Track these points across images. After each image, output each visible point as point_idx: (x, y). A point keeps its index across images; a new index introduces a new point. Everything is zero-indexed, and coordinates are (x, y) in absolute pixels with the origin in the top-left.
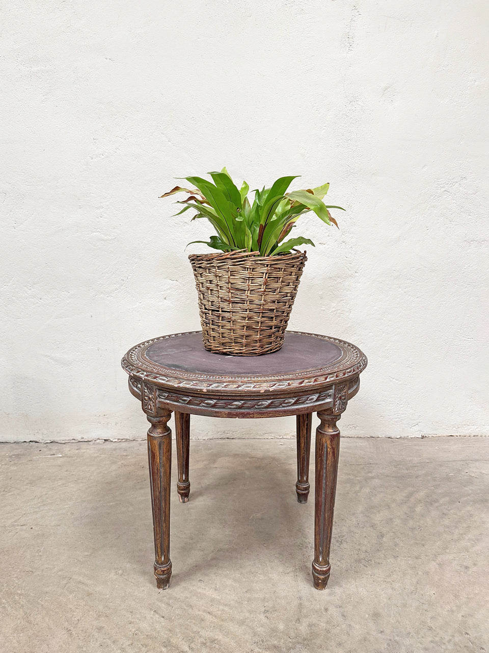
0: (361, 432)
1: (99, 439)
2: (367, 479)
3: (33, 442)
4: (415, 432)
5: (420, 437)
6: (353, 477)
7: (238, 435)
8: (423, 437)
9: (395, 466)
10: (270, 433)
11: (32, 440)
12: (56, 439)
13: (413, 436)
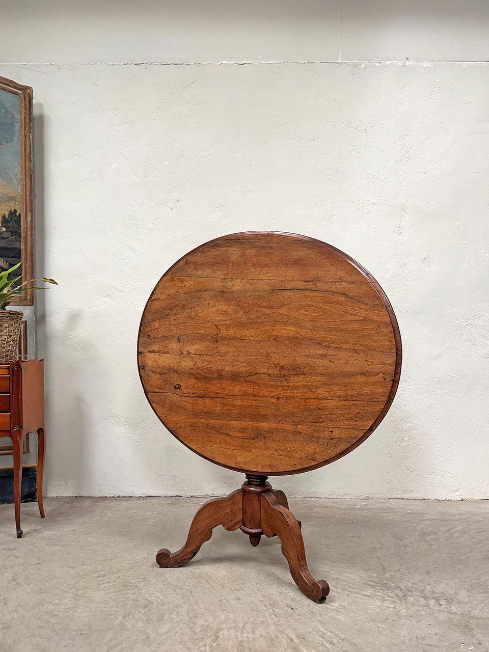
0: (417, 495)
1: (224, 495)
2: (421, 521)
3: (178, 496)
4: (456, 496)
5: (460, 499)
6: (411, 520)
7: (325, 496)
8: (462, 500)
9: (441, 515)
10: (348, 494)
11: (177, 495)
12: (194, 494)
13: (455, 499)
